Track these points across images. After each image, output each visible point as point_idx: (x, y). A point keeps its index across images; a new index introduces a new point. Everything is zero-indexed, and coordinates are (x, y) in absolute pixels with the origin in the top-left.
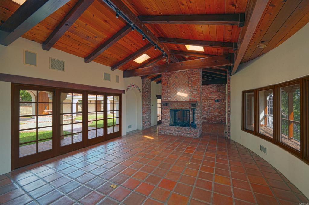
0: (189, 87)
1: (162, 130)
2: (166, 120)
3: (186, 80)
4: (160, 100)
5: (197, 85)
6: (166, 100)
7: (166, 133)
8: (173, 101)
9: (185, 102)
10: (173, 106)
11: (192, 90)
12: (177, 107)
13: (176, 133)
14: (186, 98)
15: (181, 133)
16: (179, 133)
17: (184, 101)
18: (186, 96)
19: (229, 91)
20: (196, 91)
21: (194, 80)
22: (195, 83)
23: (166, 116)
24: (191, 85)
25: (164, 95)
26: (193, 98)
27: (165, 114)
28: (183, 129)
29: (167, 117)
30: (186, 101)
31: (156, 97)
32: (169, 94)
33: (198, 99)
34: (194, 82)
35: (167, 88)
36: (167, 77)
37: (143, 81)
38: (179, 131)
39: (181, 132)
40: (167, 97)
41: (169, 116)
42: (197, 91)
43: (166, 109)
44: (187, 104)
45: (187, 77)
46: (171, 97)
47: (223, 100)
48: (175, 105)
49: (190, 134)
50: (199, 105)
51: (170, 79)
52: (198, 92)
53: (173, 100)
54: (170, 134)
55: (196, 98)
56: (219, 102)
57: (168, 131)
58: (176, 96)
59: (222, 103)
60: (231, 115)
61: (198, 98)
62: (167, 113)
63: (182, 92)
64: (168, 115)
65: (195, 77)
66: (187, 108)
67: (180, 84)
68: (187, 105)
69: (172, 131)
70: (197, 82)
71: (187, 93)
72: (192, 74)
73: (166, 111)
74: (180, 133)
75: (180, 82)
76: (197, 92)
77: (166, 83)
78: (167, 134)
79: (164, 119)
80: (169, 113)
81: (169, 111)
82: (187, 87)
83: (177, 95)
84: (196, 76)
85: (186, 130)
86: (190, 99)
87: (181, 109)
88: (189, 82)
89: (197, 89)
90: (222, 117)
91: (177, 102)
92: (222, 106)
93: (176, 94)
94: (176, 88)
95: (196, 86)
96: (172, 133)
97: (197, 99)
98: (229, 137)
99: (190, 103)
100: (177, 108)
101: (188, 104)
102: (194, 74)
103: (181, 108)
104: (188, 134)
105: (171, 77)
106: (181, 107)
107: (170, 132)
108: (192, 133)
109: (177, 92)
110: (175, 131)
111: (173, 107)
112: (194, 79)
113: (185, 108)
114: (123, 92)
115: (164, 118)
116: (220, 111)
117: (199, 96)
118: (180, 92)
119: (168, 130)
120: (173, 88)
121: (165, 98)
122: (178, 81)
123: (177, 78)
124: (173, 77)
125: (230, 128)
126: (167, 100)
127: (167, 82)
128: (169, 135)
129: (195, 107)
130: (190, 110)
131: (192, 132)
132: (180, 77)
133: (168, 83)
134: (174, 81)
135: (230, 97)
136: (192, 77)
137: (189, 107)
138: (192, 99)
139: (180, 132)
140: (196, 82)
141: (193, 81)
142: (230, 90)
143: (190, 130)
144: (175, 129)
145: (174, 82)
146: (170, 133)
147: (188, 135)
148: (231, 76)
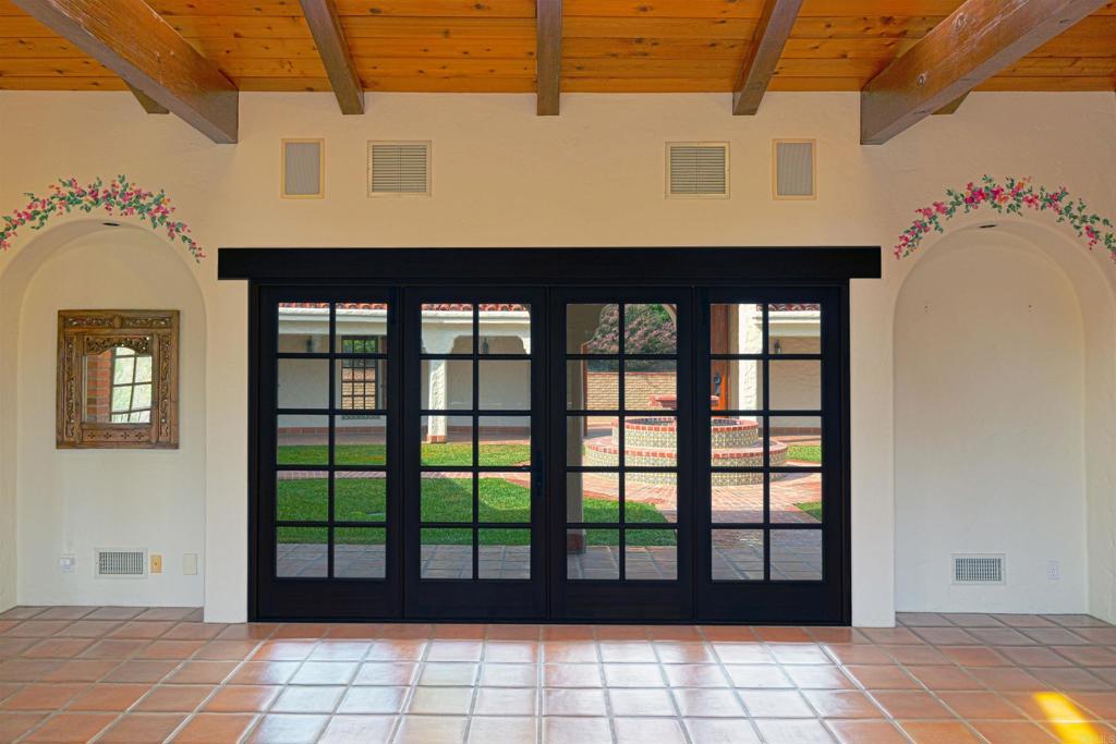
114: (866, 262)
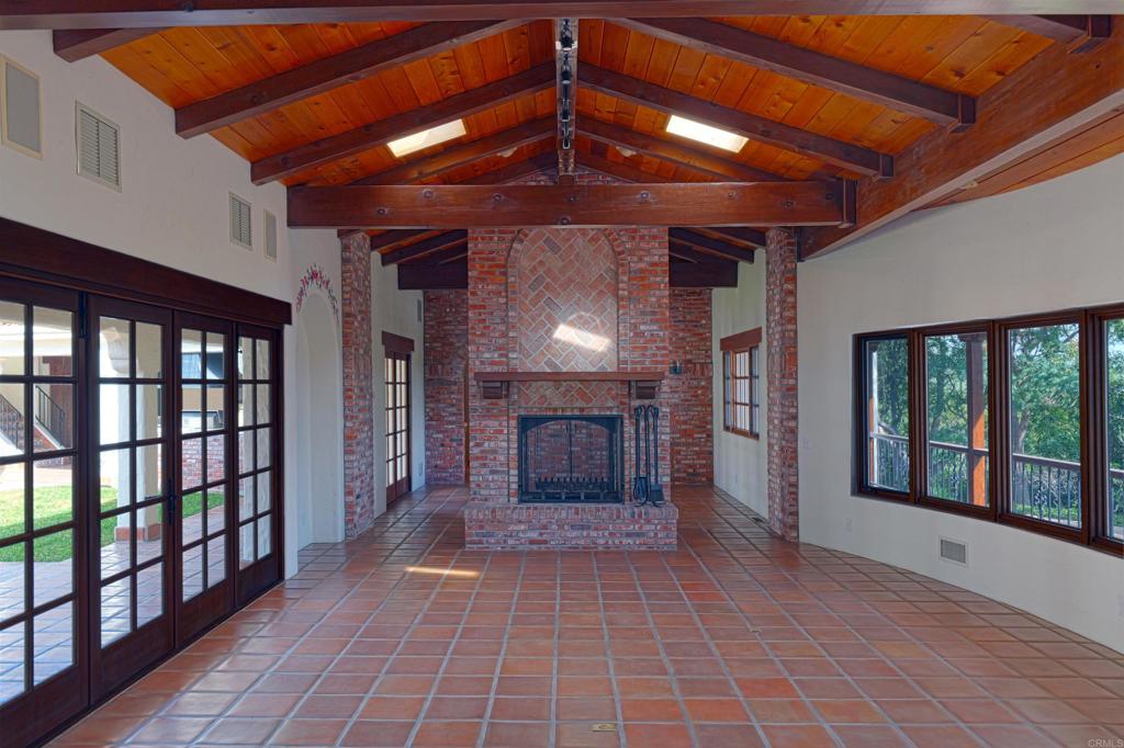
0: (619, 299)
1: (488, 528)
2: (493, 472)
3: (602, 265)
4: (401, 365)
5: (657, 292)
6: (493, 363)
7: (510, 542)
8: (534, 370)
9: (600, 378)
10: (535, 398)
11: (632, 317)
12: (557, 403)
13: (566, 539)
14: (602, 356)
15: (593, 534)
16: (585, 533)
17: (594, 370)
18: (601, 349)
19: (793, 327)
20: (653, 322)
21: (643, 265)
22: (646, 282)
23: (494, 452)
24: (630, 293)
25: (482, 335)
26: (636, 356)
27: (489, 439)
28: (605, 515)
29: (502, 458)
30: (606, 373)
31: (383, 343)
32: (511, 334)
33: (662, 362)
34: (643, 279)
35: (503, 300)
36: (501, 240)
37: (345, 248)
38: (583, 528)
39: (596, 529)
40: (504, 350)
41: (514, 452)
42: (657, 321)
43: (495, 417)
44: (610, 384)
45: (607, 249)
46: (522, 350)
47: (698, 366)
48: (548, 393)
49: (638, 535)
50: (665, 389)
51: (517, 251)
52: (661, 329)
53: (536, 363)
54: (535, 547)
55: (655, 355)
56: (683, 377)
57: (524, 531)
58: (549, 346)
59: (695, 383)
60: (800, 436)
61: (662, 356)
62: (501, 437)
63: (583, 324)
64: (505, 444)
65: (648, 252)
66: (610, 409)
67: (571, 280)
68: (610, 389)
69: (545, 527)
70: (658, 279)
71: (606, 334)
72: (633, 238)
73: (494, 424)
74: (588, 536)
75: (570, 273)
76: (655, 328)
77: (497, 271)
78: (521, 548)
79: (484, 471)
80: (514, 437)
81: (513, 423)
82: (610, 302)
83: (557, 341)
84: (653, 248)
85: (618, 517)
86: (625, 362)
87: (577, 413)
88: (617, 273)
89: (654, 313)
90: (697, 453)
91: (556, 378)
92: (697, 396)
93: (549, 332)
94: (550, 302)
95: (653, 299)
96: (545, 542)
97: (657, 362)
98: (795, 535)
99: (622, 382)
100: (555, 410)
101: (617, 389)
102: (642, 238)
103: (582, 410)
104: (629, 535)
105: (521, 241)
106: (581, 404)
107: (534, 535)
108: (647, 527)
109: (555, 325)
110: (561, 527)
111: (532, 400)
112: (641, 260)
113: (600, 409)
115: (484, 465)
116: (685, 422)
117: (664, 348)
118: (572, 324)
119: (522, 527)
120: (535, 302)
121: (487, 355)
122: (560, 264)
123: (555, 249)
124: (533, 241)
125: (796, 494)
126: (500, 363)
127: (498, 266)
128: (530, 553)
129: (647, 402)
130: (626, 415)
131: (648, 522)
132: (571, 246)
133: (505, 274)
134: (541, 262)
135: (796, 353)
136: (631, 252)
137: (622, 403)
138: (633, 362)
139: (589, 528)
140: (652, 279)
141: (635, 272)
142: (796, 324)
143: (640, 516)
144: (564, 514)
145: (541, 271)
146: (532, 542)
147: (630, 541)
148: (799, 264)
